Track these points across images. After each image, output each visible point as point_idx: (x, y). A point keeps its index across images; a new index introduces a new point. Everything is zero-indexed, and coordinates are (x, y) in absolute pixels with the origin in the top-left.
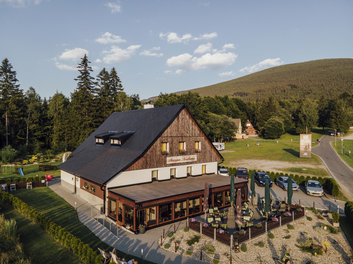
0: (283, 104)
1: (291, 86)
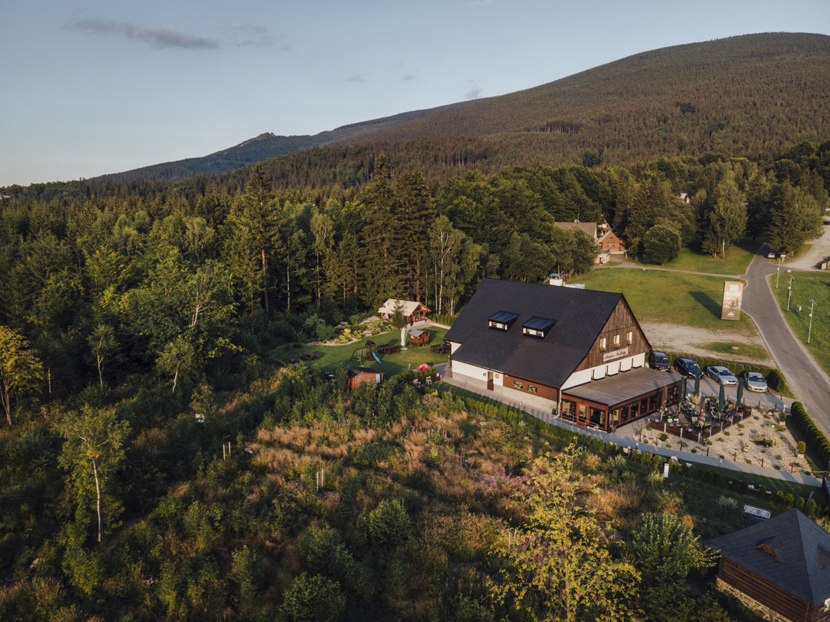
0: (668, 169)
1: (683, 106)
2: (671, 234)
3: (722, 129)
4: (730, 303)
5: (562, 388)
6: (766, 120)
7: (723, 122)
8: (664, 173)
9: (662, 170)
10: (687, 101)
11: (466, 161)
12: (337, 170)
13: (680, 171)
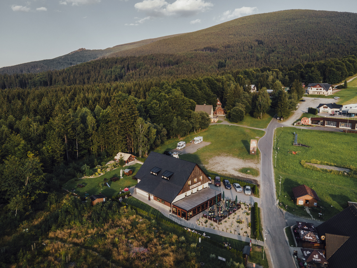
1: (259, 41)
2: (241, 111)
3: (273, 52)
4: (253, 148)
5: (172, 203)
6: (290, 49)
7: (274, 49)
8: (246, 76)
9: (246, 75)
10: (260, 39)
11: (169, 65)
12: (113, 70)
13: (253, 75)
